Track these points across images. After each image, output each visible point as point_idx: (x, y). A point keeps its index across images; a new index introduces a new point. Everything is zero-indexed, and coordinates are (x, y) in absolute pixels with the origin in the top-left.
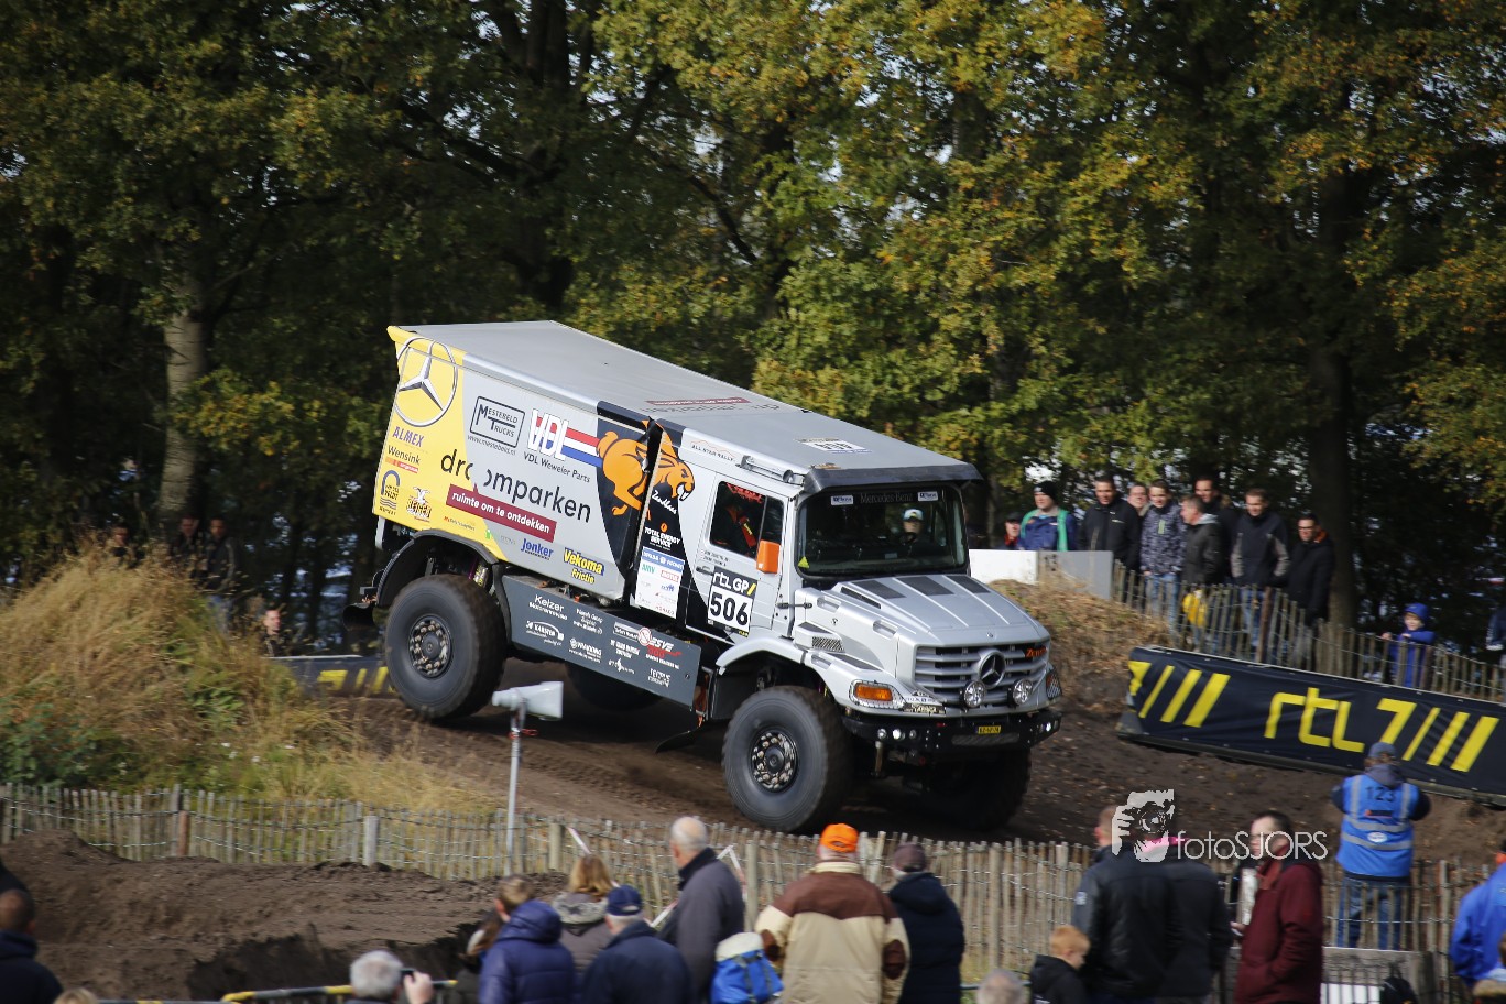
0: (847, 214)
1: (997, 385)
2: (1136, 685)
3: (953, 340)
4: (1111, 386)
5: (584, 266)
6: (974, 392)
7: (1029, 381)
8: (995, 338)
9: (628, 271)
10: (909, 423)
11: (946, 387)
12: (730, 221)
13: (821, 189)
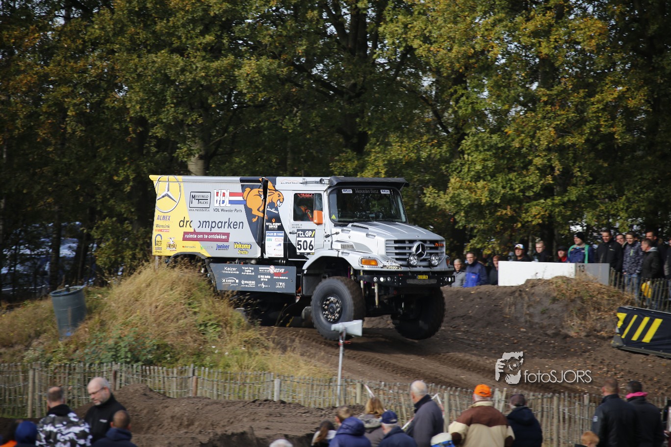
0: (491, 113)
1: (557, 189)
2: (620, 324)
3: (538, 169)
4: (609, 190)
5: (373, 135)
6: (547, 192)
7: (572, 187)
8: (558, 167)
9: (393, 138)
10: (518, 206)
11: (535, 190)
12: (438, 115)
13: (479, 101)
